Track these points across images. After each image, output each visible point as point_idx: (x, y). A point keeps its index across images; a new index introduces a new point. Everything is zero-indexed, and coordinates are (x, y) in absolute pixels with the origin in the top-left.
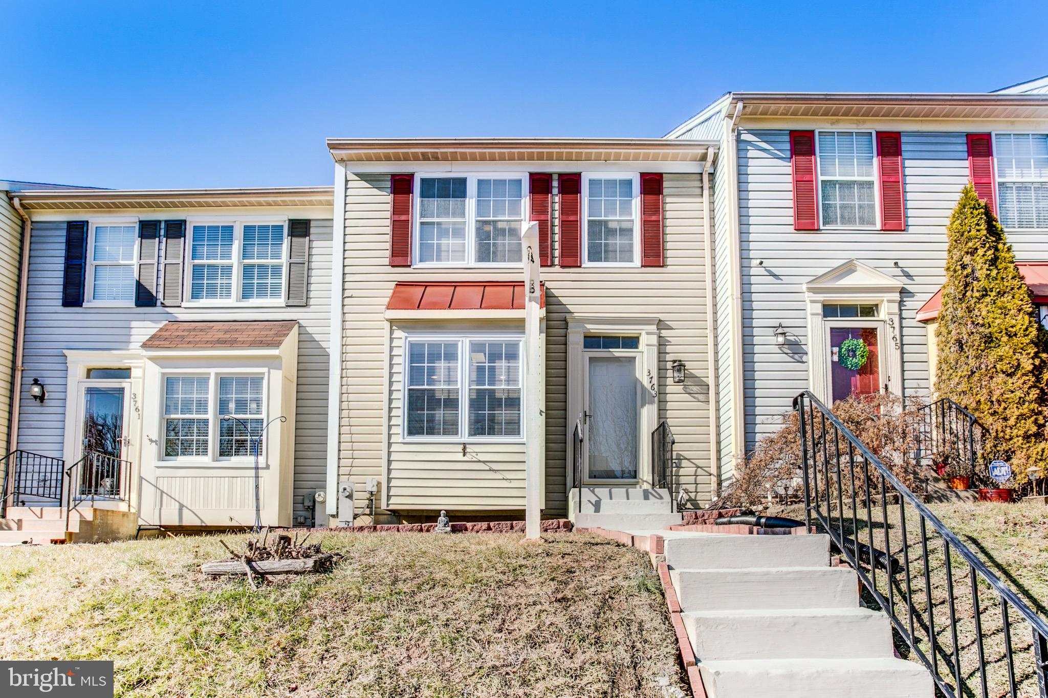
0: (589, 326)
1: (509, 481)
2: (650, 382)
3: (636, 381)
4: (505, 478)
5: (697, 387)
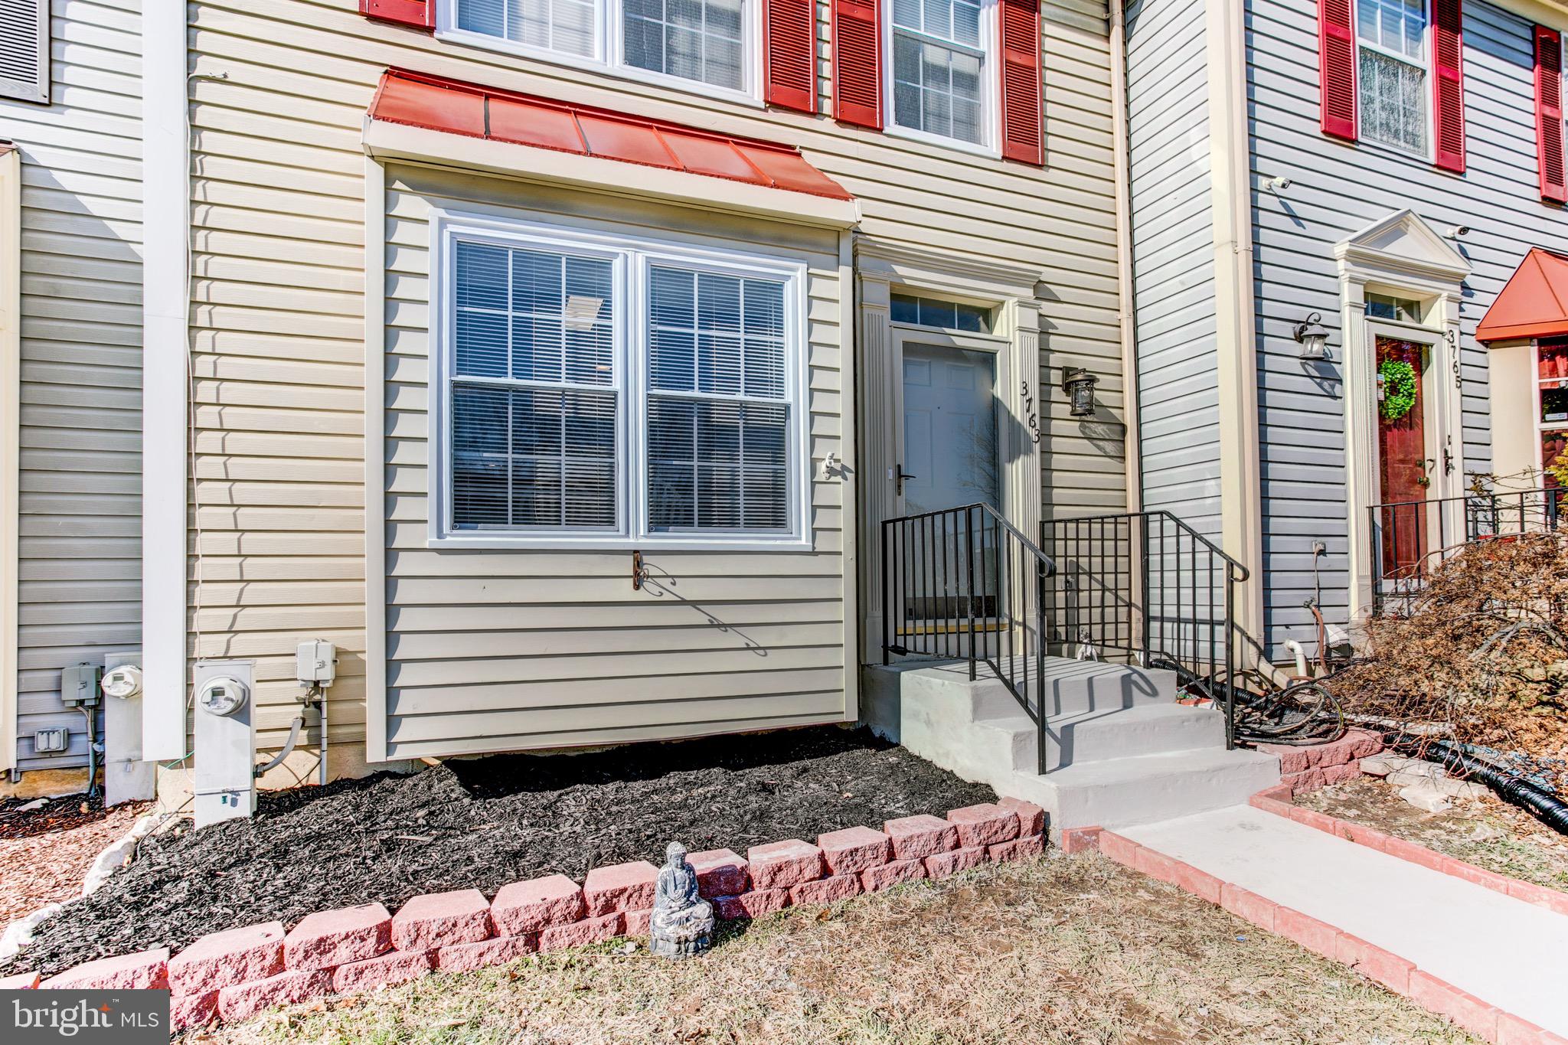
0: (900, 270)
1: (762, 652)
2: (1028, 411)
3: (995, 404)
4: (752, 645)
5: (1103, 426)
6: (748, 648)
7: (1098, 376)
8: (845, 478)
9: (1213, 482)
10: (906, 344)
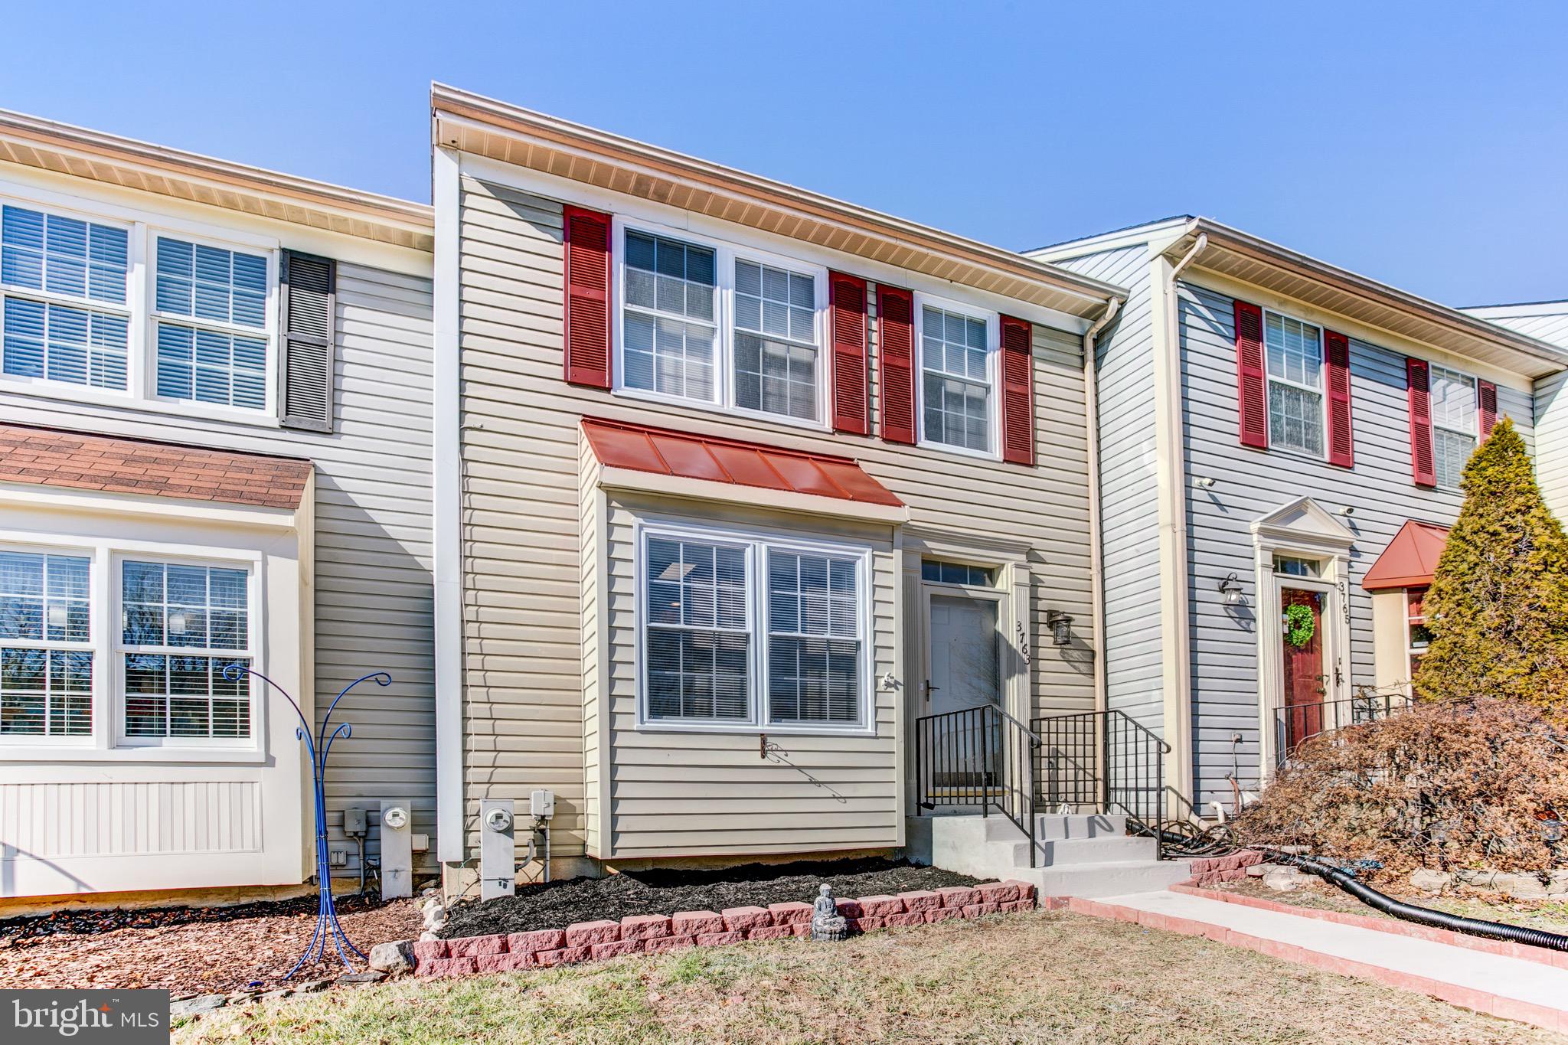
0: (930, 544)
1: (843, 800)
2: (1022, 642)
3: (997, 638)
4: (837, 795)
5: (1078, 652)
6: (834, 797)
7: (1073, 616)
8: (897, 689)
9: (1157, 692)
10: (932, 596)
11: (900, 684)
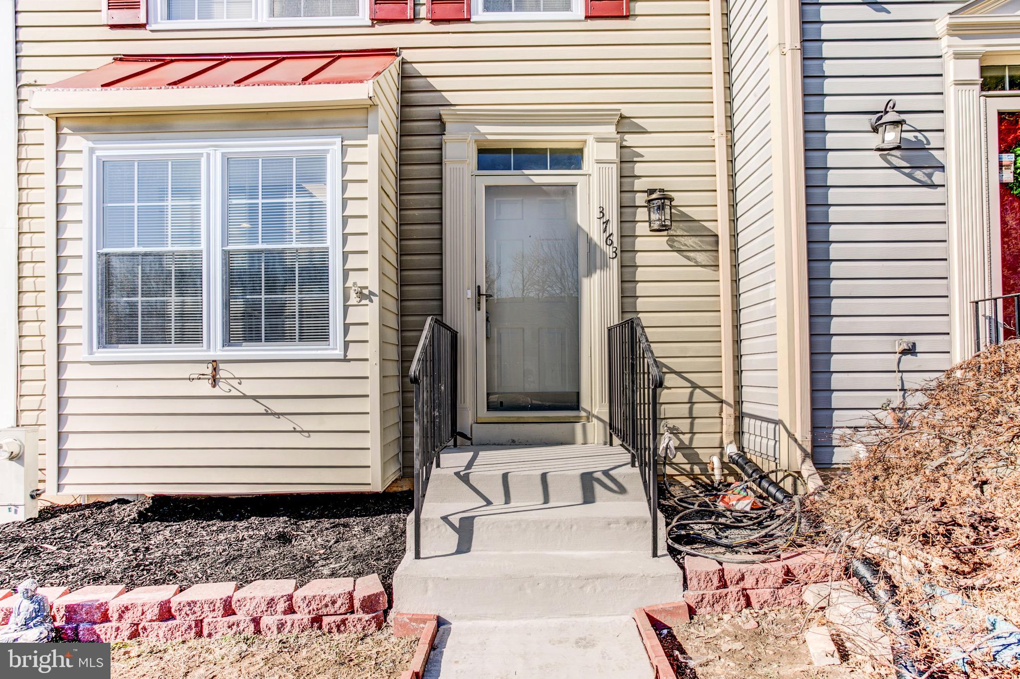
1: (306, 434)
2: (605, 231)
3: (577, 231)
4: (298, 429)
5: (694, 239)
6: (295, 431)
7: (673, 194)
8: (371, 301)
10: (488, 188)
11: (375, 295)
